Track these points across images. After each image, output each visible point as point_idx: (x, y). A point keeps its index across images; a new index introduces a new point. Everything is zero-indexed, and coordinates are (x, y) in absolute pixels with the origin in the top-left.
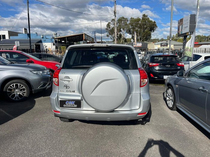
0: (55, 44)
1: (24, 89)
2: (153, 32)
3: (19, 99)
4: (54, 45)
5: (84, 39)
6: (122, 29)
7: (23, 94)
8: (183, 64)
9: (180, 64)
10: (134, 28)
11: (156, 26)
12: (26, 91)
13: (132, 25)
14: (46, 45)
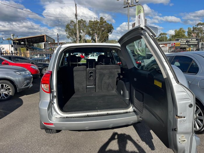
0: (14, 46)
1: (9, 89)
2: (111, 33)
3: (5, 98)
4: (12, 46)
5: (45, 40)
6: (82, 31)
7: (9, 94)
8: (140, 62)
9: (139, 62)
10: (93, 30)
11: (113, 28)
12: (11, 90)
13: (91, 28)
14: (3, 47)
